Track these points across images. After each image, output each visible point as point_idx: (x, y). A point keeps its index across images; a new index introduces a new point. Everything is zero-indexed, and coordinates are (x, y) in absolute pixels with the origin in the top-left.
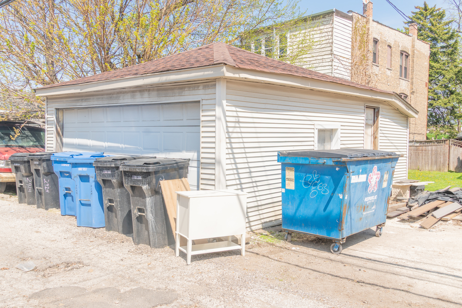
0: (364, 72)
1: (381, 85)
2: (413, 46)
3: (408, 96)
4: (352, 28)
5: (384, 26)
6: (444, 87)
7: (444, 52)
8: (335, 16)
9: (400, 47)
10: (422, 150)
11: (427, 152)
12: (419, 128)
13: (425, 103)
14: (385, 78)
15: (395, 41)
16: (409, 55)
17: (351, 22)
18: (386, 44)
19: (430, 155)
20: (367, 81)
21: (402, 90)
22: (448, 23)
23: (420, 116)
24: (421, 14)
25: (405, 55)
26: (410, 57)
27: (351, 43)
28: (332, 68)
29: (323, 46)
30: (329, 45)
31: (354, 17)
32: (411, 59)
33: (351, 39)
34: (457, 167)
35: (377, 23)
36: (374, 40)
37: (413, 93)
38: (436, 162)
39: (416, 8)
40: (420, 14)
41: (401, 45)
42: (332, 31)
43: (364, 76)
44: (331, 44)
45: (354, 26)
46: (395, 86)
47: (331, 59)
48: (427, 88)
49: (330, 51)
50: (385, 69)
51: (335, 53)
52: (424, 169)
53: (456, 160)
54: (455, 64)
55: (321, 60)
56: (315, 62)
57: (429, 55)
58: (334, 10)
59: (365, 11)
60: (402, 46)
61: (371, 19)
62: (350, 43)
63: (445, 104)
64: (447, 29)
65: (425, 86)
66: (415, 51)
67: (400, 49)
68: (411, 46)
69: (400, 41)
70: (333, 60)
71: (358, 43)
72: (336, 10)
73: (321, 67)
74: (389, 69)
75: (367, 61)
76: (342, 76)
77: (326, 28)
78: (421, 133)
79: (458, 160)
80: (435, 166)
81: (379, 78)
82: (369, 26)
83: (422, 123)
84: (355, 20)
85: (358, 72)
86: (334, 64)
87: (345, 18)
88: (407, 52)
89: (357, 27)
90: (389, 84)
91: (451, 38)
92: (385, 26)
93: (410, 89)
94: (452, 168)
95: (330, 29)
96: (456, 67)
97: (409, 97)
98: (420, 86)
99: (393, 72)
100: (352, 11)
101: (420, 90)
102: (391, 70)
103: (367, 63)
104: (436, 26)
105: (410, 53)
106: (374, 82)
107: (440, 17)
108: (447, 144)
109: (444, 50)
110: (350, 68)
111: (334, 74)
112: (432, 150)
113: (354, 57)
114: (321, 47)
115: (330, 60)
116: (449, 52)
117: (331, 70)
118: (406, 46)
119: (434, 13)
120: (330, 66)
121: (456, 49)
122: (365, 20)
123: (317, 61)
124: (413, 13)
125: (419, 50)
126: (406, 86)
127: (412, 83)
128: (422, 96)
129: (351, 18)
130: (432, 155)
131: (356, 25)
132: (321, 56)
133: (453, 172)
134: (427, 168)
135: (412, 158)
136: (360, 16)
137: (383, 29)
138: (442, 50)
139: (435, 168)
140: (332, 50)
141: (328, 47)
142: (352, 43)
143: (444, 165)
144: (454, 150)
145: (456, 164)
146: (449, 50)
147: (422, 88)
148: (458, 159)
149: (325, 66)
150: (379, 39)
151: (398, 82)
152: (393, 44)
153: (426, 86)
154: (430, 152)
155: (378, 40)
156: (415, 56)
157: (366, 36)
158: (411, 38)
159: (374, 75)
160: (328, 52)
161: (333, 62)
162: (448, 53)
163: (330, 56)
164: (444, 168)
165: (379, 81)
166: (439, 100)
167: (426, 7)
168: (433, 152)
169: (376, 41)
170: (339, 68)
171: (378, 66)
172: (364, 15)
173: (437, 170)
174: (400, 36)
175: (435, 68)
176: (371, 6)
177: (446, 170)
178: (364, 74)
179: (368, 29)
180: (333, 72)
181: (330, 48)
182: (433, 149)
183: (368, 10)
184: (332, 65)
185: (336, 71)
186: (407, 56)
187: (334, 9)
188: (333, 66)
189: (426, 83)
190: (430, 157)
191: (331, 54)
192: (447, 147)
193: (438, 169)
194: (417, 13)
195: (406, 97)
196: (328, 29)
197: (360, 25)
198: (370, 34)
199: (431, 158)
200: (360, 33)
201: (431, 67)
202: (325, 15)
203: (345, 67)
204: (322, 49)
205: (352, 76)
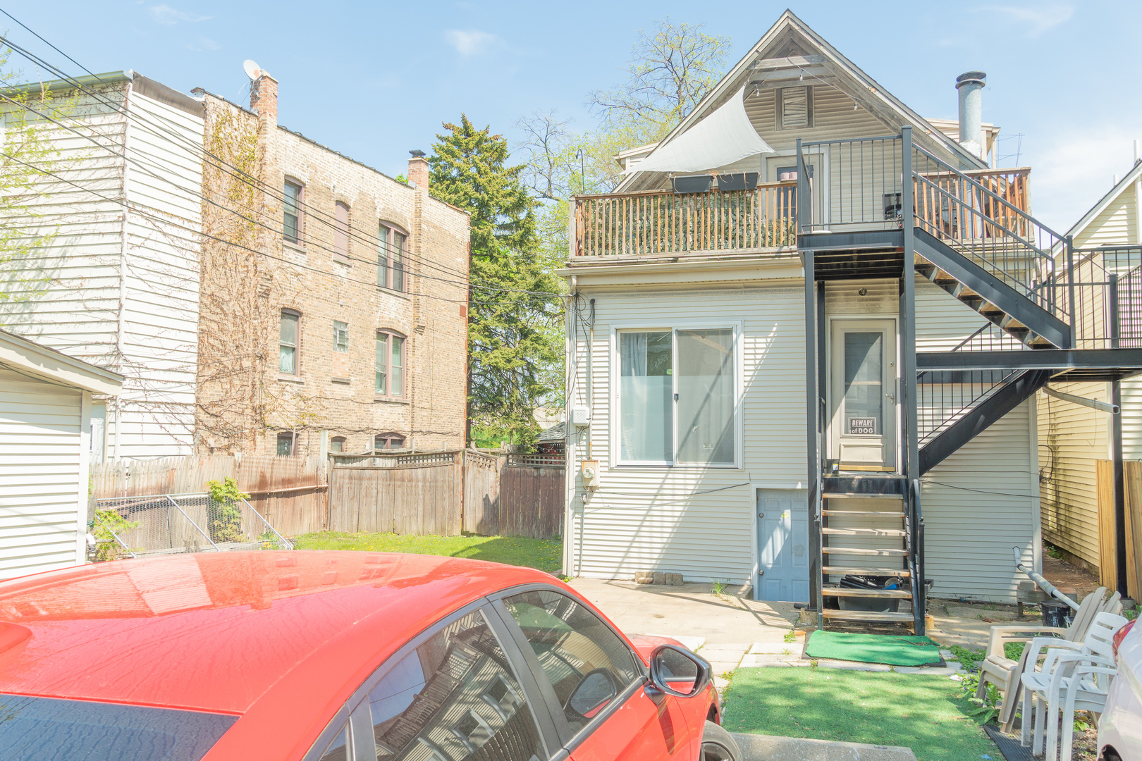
0: (250, 263)
1: (316, 302)
2: (418, 213)
3: (406, 337)
4: (205, 136)
5: (324, 151)
6: (506, 320)
7: (505, 238)
8: (131, 91)
9: (378, 210)
10: (403, 480)
11: (414, 484)
12: (442, 420)
13: (461, 358)
14: (328, 286)
15: (361, 193)
16: (408, 233)
17: (201, 121)
18: (331, 197)
19: (420, 492)
20: (258, 290)
21: (388, 320)
22: (514, 172)
23: (446, 388)
24: (457, 143)
25: (396, 232)
26: (411, 240)
27: (201, 177)
28: (123, 240)
29: (99, 174)
30: (114, 173)
31: (210, 107)
32: (413, 244)
33: (200, 167)
34: (482, 521)
35: (298, 139)
36: (286, 180)
37: (420, 329)
38: (434, 510)
39: (446, 127)
40: (454, 144)
41: (380, 207)
42: (124, 134)
43: (251, 275)
44: (121, 171)
45: (211, 132)
46: (365, 308)
47: (120, 214)
48: (464, 320)
49: (117, 192)
50: (329, 263)
51: (130, 197)
52: (408, 529)
53: (480, 503)
54: (533, 267)
55: (93, 215)
56: (74, 219)
57: (467, 239)
58: (129, 74)
59: (255, 98)
60: (384, 209)
61: (271, 122)
62: (199, 179)
63: (509, 361)
64: (511, 184)
65: (458, 315)
66: (423, 226)
67: (379, 216)
68: (414, 211)
69: (377, 196)
70: (124, 219)
71: (225, 181)
72: (136, 76)
73: (91, 237)
74: (342, 264)
75: (261, 235)
76: (167, 267)
77: (106, 123)
78: (449, 430)
79: (485, 505)
80: (433, 522)
81: (308, 283)
82: (265, 141)
83: (452, 407)
84: (213, 118)
85: (229, 261)
86: (128, 228)
87: (175, 105)
88: (402, 225)
89: (221, 135)
90: (341, 301)
91: (519, 205)
92: (327, 149)
93: (412, 319)
94: (470, 527)
95: (119, 129)
96: (534, 274)
97: (410, 339)
98: (445, 313)
99: (356, 272)
100: (204, 92)
101: (444, 324)
102: (349, 266)
103: (261, 240)
104: (486, 173)
105: (409, 228)
106: (288, 293)
107: (495, 155)
108: (458, 463)
109: (507, 233)
110: (198, 248)
111: (128, 257)
112: (424, 479)
113: (210, 219)
114: (93, 177)
115: (116, 218)
116: (517, 238)
117: (120, 246)
118: (398, 211)
119: (484, 145)
120: (117, 236)
121: (528, 231)
122: (253, 122)
123: (82, 218)
124: (441, 138)
125: (438, 224)
126: (401, 311)
127: (417, 306)
128: (451, 338)
129: (200, 110)
130: (424, 490)
131: (218, 130)
132: (93, 205)
133: (473, 534)
134: (414, 528)
135: (380, 502)
136: (235, 111)
137: (319, 157)
138: (501, 232)
139: (431, 528)
140: (122, 189)
141: (113, 179)
142: (205, 178)
143: (451, 518)
144: (475, 478)
145: (479, 515)
146: (516, 235)
147: (449, 318)
148: (484, 500)
149: (103, 234)
150: (305, 180)
151: (372, 300)
152: (353, 200)
153: (462, 314)
154: (420, 484)
155: (305, 185)
156: (423, 238)
157: (257, 167)
158: (413, 192)
159: (288, 275)
160: (112, 192)
161: (126, 223)
162: (514, 240)
163: (117, 206)
164: (452, 526)
165: (306, 291)
166: (496, 351)
167: (466, 128)
168: (428, 484)
169: (296, 186)
170: (148, 244)
171: (304, 253)
172: (252, 111)
173: (436, 532)
174: (376, 182)
175: (486, 273)
176: (271, 88)
177: (457, 531)
178: (252, 269)
179: (263, 148)
180: (124, 253)
181: (117, 183)
182: (428, 475)
183: (263, 98)
184: (121, 233)
185: (137, 251)
186: (403, 236)
187: (131, 71)
188: (126, 236)
189: (462, 308)
190: (421, 497)
191: (120, 201)
192: (457, 471)
193: (440, 529)
194: (447, 139)
195: (403, 339)
196: (112, 128)
197: (236, 133)
198: (268, 162)
199: (424, 499)
200: (236, 154)
201: (474, 270)
202: (104, 85)
203: (177, 243)
204: (96, 184)
205: (203, 272)
